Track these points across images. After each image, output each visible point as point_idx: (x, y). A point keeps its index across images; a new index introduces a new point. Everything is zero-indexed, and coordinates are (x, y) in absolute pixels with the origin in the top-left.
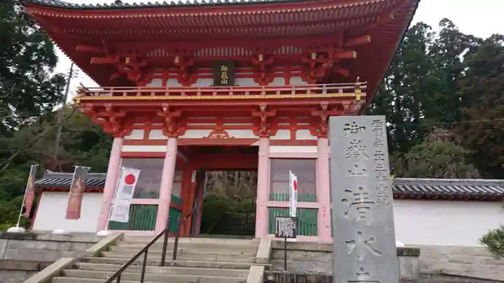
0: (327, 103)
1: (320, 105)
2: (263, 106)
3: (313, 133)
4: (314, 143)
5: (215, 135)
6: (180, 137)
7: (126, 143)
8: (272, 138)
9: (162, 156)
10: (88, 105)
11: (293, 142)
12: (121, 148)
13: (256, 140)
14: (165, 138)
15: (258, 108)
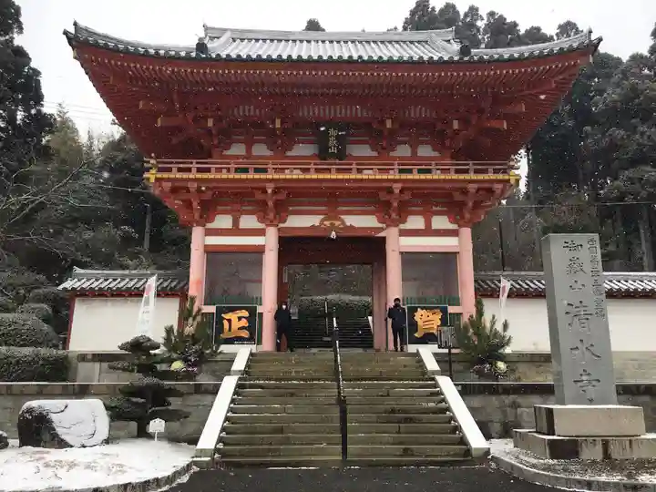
0: (476, 186)
1: (466, 188)
2: (397, 187)
3: (453, 221)
4: (454, 233)
5: (327, 223)
6: (281, 225)
7: (210, 232)
8: (402, 226)
9: (260, 251)
10: (164, 184)
11: (428, 231)
12: (204, 241)
13: (382, 229)
14: (260, 226)
15: (390, 191)
